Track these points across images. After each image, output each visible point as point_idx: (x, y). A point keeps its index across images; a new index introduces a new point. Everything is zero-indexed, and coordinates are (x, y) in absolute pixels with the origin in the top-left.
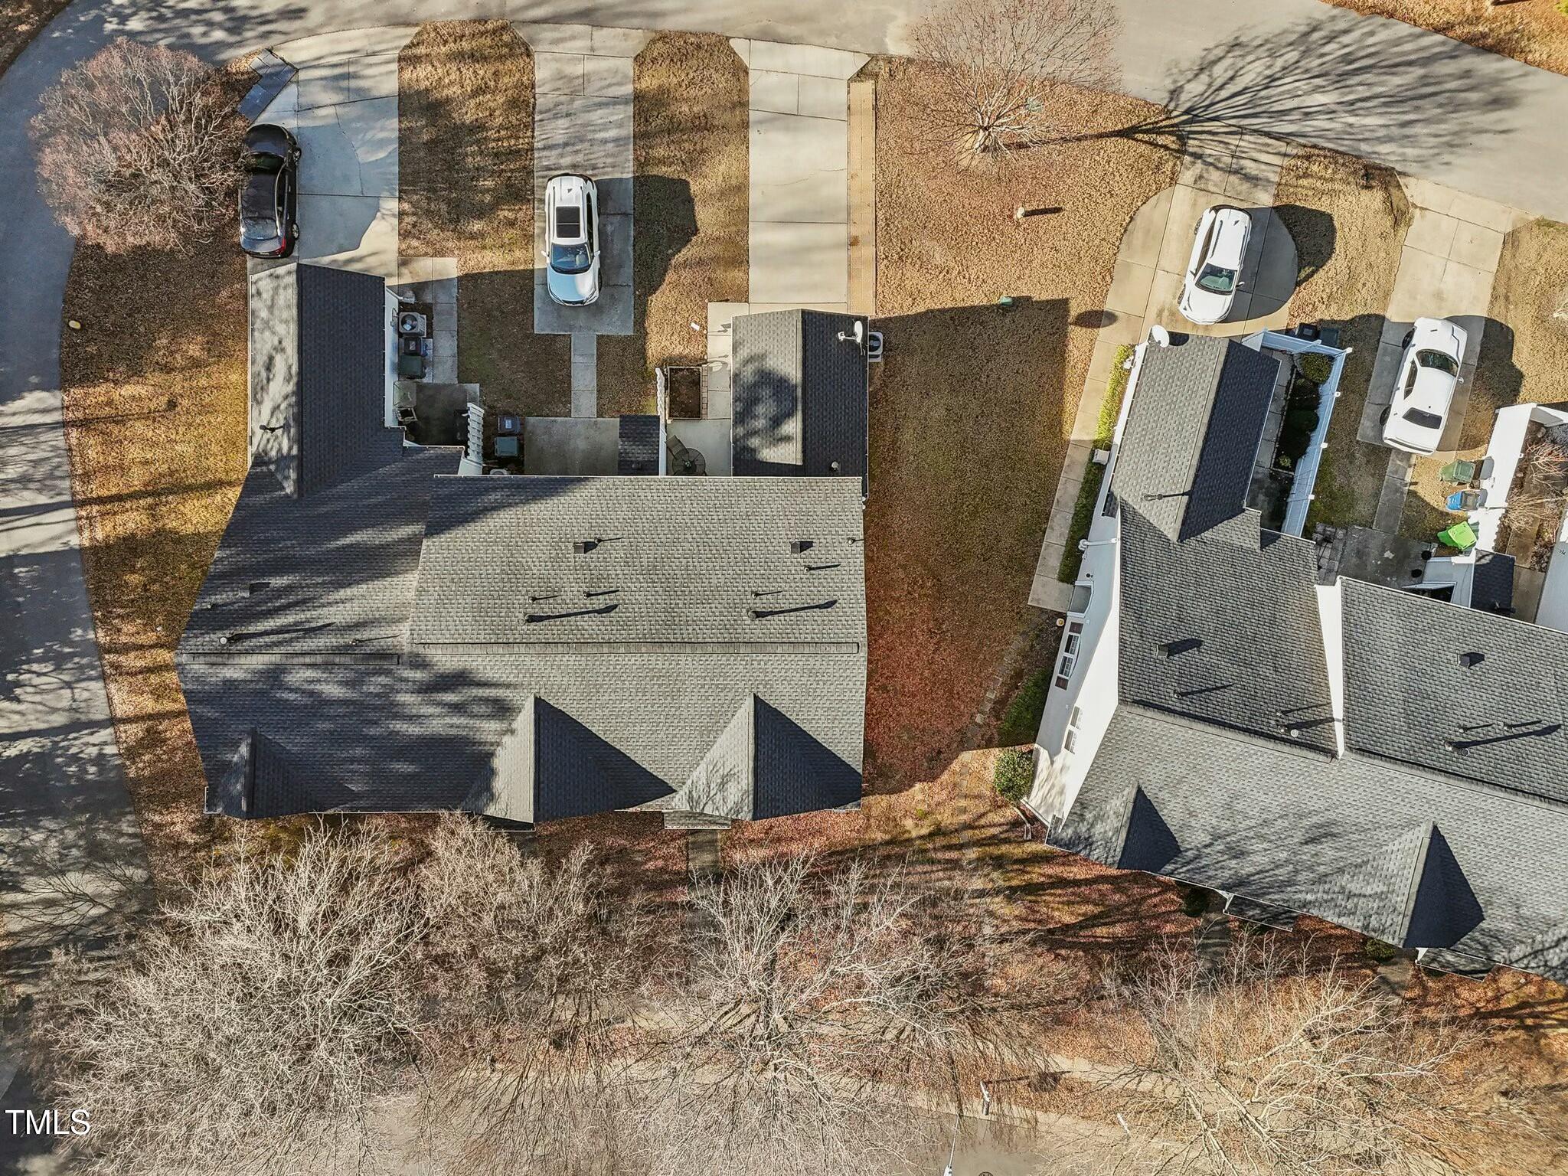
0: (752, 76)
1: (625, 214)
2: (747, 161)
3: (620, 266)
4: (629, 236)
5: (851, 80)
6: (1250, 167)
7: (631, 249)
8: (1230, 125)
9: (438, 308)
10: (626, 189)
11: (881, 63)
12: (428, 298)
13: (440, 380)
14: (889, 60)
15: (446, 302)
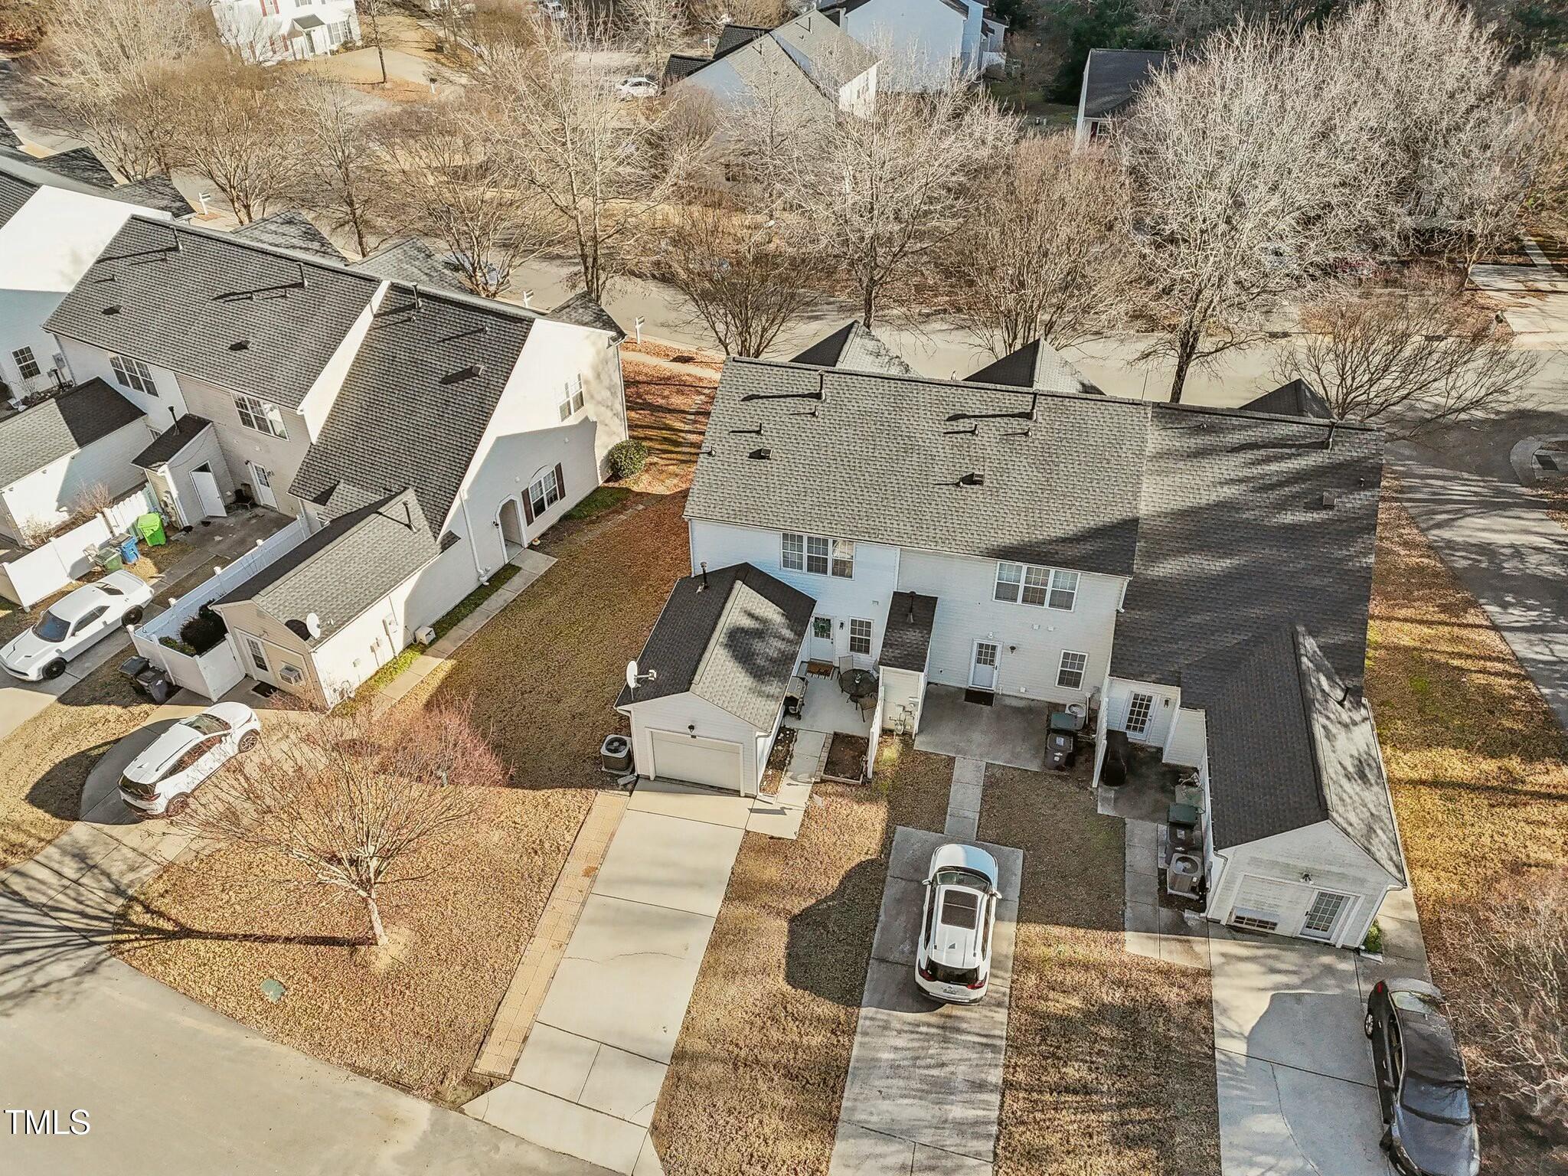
0: (647, 1117)
1: (882, 960)
2: (695, 994)
3: (899, 901)
4: (882, 934)
5: (504, 1079)
6: (70, 869)
7: (882, 918)
8: (55, 919)
9: (1152, 899)
10: (875, 990)
11: (449, 1097)
12: (1165, 913)
13: (1149, 825)
14: (437, 1097)
15: (1140, 903)
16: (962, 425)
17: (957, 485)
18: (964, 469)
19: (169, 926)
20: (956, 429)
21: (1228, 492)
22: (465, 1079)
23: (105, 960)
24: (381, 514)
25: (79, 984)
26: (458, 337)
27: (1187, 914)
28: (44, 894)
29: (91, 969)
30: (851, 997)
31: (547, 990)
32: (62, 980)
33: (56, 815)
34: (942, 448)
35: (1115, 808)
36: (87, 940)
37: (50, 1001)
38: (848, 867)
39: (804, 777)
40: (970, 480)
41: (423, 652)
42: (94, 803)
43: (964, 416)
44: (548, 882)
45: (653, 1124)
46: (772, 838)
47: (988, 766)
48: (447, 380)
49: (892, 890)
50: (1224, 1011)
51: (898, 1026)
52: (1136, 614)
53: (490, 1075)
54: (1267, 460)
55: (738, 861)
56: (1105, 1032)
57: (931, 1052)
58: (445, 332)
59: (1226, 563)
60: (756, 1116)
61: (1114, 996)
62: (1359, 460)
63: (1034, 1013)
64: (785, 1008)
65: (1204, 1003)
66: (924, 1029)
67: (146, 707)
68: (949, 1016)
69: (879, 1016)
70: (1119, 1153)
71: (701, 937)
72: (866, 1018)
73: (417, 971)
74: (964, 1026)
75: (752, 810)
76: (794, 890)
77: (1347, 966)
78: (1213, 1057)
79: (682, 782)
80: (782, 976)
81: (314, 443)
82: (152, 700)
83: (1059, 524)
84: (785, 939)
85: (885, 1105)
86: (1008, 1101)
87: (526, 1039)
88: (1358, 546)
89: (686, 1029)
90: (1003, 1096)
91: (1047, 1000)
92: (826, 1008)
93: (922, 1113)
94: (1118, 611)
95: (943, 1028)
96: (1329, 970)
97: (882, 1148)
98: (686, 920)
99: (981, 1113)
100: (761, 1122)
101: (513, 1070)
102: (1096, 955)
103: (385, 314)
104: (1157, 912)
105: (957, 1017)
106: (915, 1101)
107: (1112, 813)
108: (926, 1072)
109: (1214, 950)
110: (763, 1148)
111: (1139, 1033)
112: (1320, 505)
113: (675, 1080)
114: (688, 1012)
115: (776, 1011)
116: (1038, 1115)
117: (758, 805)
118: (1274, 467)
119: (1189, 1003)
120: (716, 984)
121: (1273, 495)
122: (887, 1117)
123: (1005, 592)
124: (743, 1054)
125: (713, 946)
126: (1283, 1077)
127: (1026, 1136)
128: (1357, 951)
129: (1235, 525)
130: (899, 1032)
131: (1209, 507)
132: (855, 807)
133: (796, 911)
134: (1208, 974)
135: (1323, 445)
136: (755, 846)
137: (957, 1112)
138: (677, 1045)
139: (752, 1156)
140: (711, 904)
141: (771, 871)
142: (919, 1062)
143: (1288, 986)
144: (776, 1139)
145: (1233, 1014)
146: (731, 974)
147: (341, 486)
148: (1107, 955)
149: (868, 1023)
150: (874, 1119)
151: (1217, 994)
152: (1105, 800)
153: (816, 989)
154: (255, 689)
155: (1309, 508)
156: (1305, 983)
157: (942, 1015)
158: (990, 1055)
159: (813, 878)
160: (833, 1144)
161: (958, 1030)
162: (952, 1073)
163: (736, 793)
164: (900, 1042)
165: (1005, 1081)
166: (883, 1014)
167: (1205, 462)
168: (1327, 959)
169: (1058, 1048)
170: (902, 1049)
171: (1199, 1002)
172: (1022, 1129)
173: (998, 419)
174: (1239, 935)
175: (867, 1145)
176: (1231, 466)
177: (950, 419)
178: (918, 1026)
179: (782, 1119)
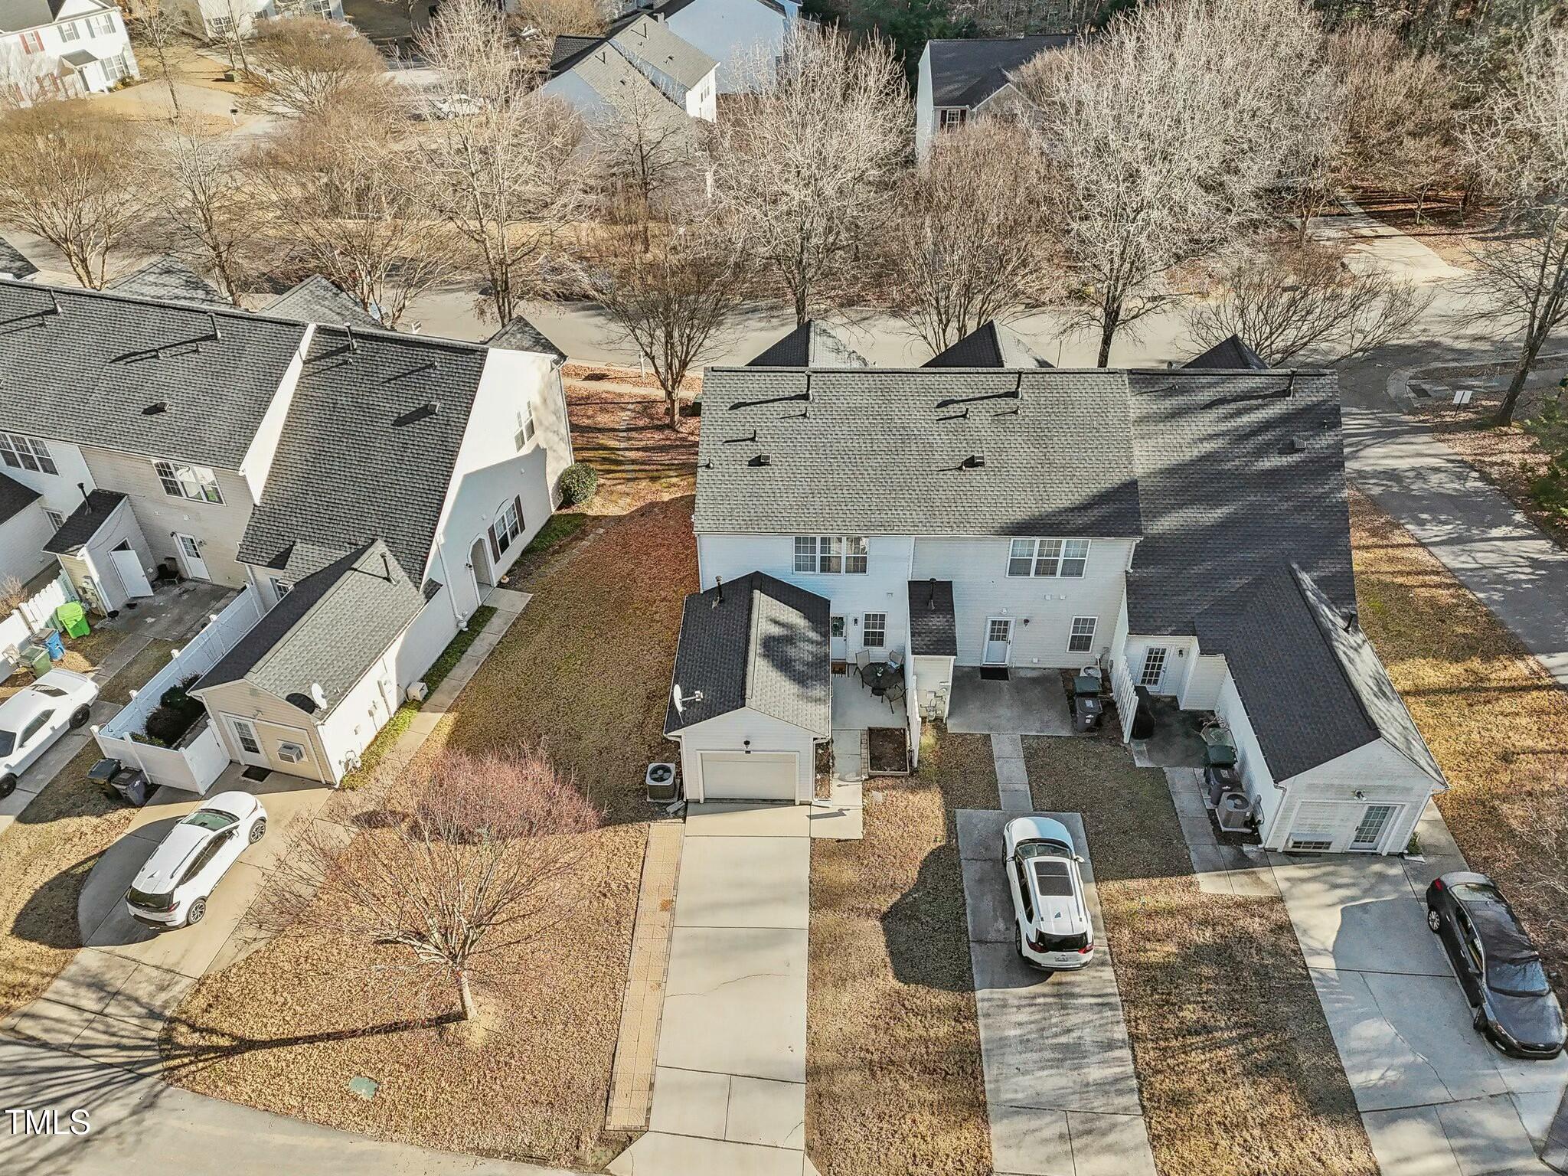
0: (799, 1140)
1: (980, 942)
2: (810, 1008)
3: (980, 881)
4: (973, 914)
5: (643, 1131)
7: (969, 901)
8: (88, 1057)
9: (1210, 839)
10: (982, 972)
11: (590, 1161)
13: (1187, 770)
14: (577, 1163)
15: (1202, 846)
16: (952, 410)
17: (960, 469)
18: (963, 453)
19: (225, 1042)
20: (948, 415)
21: (1208, 447)
22: (600, 1139)
23: (162, 1091)
24: (356, 570)
25: (139, 1122)
26: (404, 376)
27: (1246, 848)
28: (66, 1033)
29: (150, 1103)
30: (963, 983)
31: (658, 1032)
32: (118, 1122)
33: (53, 945)
34: (940, 435)
35: (1151, 759)
36: (134, 1072)
37: (110, 1148)
38: (922, 856)
39: (852, 776)
40: (971, 463)
41: (419, 709)
42: (95, 927)
43: (953, 402)
44: (626, 923)
45: (807, 1145)
46: (839, 841)
47: (1023, 738)
48: (400, 422)
49: (970, 873)
50: (1305, 932)
51: (1016, 1002)
52: (1144, 572)
53: (626, 1130)
54: (1239, 413)
55: (813, 869)
56: (1207, 971)
57: (1054, 1020)
58: (389, 372)
59: (1218, 514)
60: (908, 1116)
61: (1204, 937)
62: (1319, 404)
63: (1138, 966)
64: (903, 1005)
65: (1285, 928)
66: (1041, 1000)
67: (124, 812)
68: (1059, 984)
69: (995, 996)
70: (1254, 1082)
71: (799, 950)
72: (983, 1000)
73: (517, 1039)
74: (1077, 990)
75: (811, 817)
76: (876, 889)
77: (1396, 870)
78: (1309, 977)
79: (732, 800)
80: (891, 974)
81: (258, 504)
82: (130, 804)
83: (1063, 496)
84: (883, 938)
85: (1025, 1080)
86: (1140, 1054)
87: (652, 1085)
88: (1332, 483)
89: (811, 1045)
90: (1133, 1049)
91: (1146, 951)
92: (943, 998)
93: (1063, 1082)
94: (1127, 572)
95: (1058, 995)
96: (1382, 877)
97: (1035, 1123)
98: (778, 936)
99: (1118, 1070)
100: (914, 1121)
101: (648, 1120)
102: (1177, 901)
103: (319, 358)
104: (1218, 851)
105: (1067, 983)
106: (1053, 1071)
107: (1150, 765)
108: (1055, 1041)
109: (1279, 876)
110: (923, 1147)
111: (1237, 966)
112: (1291, 449)
113: (817, 1100)
114: (809, 1027)
115: (894, 1009)
116: (1171, 1061)
117: (815, 811)
118: (1245, 419)
119: (1271, 931)
120: (829, 994)
121: (1250, 445)
122: (1031, 1091)
123: (1018, 568)
124: (876, 1058)
125: (814, 957)
126: (1374, 982)
127: (1164, 1084)
128: (1401, 855)
129: (1220, 475)
130: (1019, 1007)
131: (1192, 463)
132: (911, 797)
133: (884, 909)
134: (1280, 899)
135: (1286, 393)
136: (824, 851)
137: (1095, 1073)
138: (808, 1061)
139: (914, 1155)
140: (799, 916)
141: (848, 873)
142: (1045, 1034)
143: (1353, 899)
144: (934, 1135)
145: (1312, 933)
146: (840, 982)
147: (298, 546)
148: (1187, 899)
149: (986, 1004)
150: (1020, 1096)
151: (1295, 916)
152: (1140, 753)
153: (928, 981)
154: (245, 774)
155: (1282, 452)
156: (1366, 892)
157: (1054, 984)
158: (1109, 1013)
159: (891, 874)
160: (988, 1128)
161: (1073, 995)
162: (1080, 1038)
163: (791, 802)
164: (1023, 1017)
165: (1131, 1035)
166: (997, 994)
167: (1182, 422)
168: (1377, 867)
169: (1169, 994)
170: (1027, 1023)
171: (1281, 928)
172: (1160, 1077)
173: (986, 401)
174: (1297, 859)
175: (1021, 1123)
176: (1205, 423)
177: (939, 406)
178: (1034, 998)
179: (933, 1114)
